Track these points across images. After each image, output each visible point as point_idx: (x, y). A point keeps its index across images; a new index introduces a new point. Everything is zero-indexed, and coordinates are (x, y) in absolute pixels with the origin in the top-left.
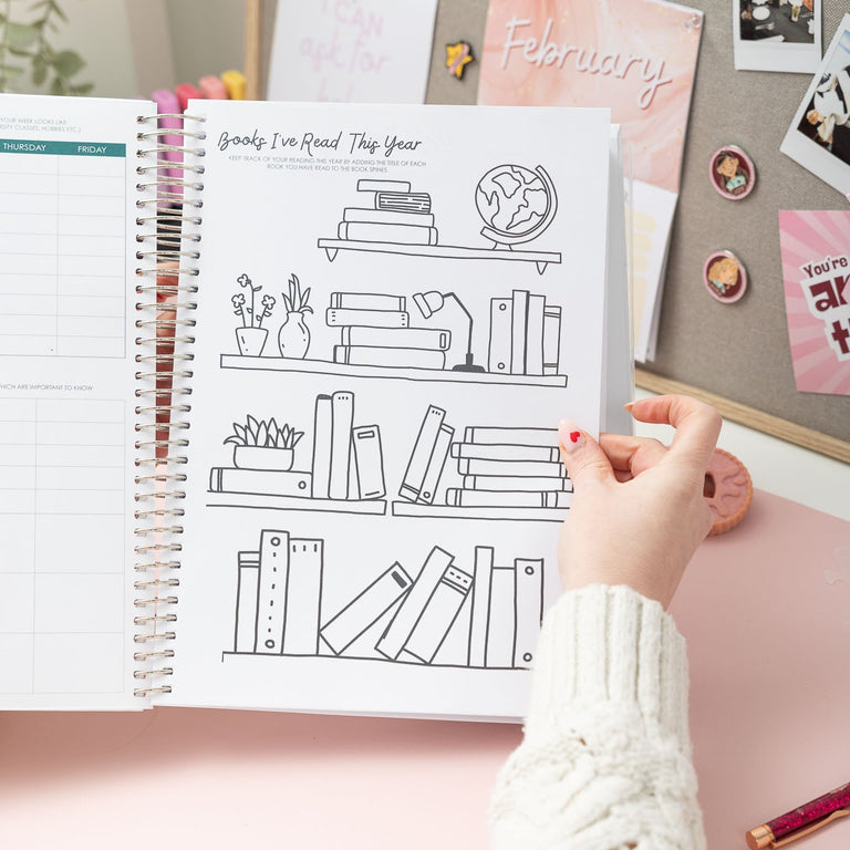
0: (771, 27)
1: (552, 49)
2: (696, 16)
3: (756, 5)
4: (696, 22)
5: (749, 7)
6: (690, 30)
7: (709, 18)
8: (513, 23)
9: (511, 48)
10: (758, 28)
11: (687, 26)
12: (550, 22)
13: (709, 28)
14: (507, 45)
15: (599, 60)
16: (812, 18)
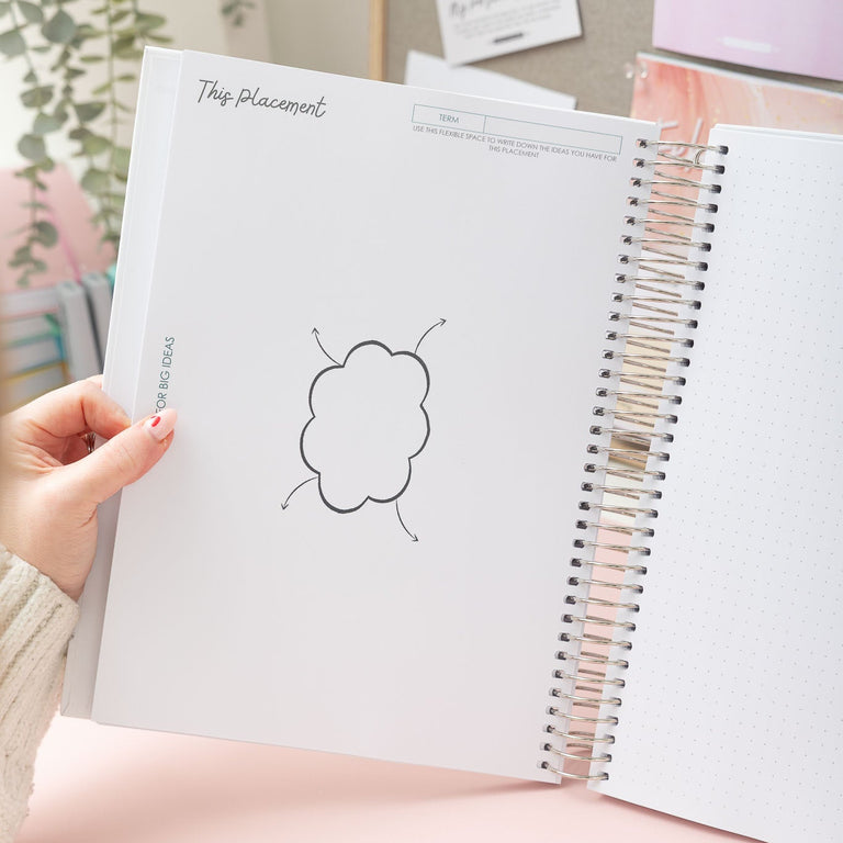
12: (699, 121)
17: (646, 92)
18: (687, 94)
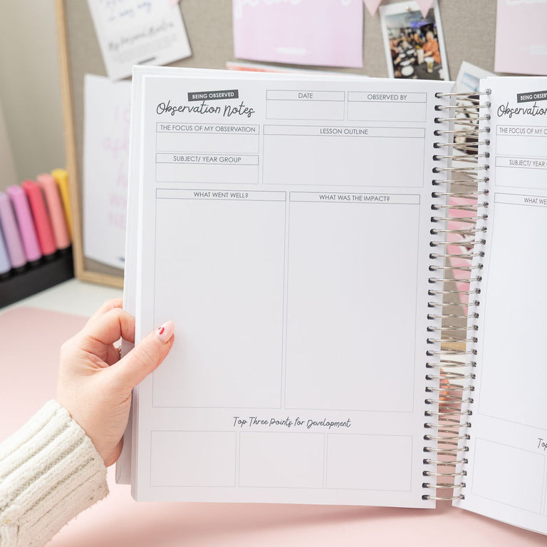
3: (402, 67)
5: (399, 68)
16: (441, 68)
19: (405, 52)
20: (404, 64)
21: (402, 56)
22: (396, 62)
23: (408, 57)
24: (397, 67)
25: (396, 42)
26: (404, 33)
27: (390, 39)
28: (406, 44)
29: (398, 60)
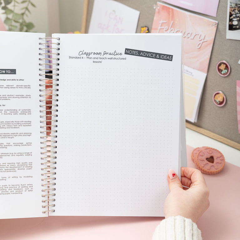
0: (238, 27)
1: (172, 30)
2: (216, 23)
3: (234, 20)
4: (215, 24)
5: (232, 21)
6: (214, 27)
7: (219, 23)
8: (161, 22)
9: (160, 29)
10: (234, 27)
11: (213, 25)
12: (172, 22)
13: (219, 26)
14: (159, 28)
15: (186, 34)
17: (159, 12)
18: (169, 14)
19: (236, 15)
20: (234, 19)
21: (234, 16)
22: (231, 18)
23: (237, 17)
24: (231, 20)
25: (232, 9)
26: (237, 6)
27: (230, 8)
28: (237, 11)
29: (232, 17)
